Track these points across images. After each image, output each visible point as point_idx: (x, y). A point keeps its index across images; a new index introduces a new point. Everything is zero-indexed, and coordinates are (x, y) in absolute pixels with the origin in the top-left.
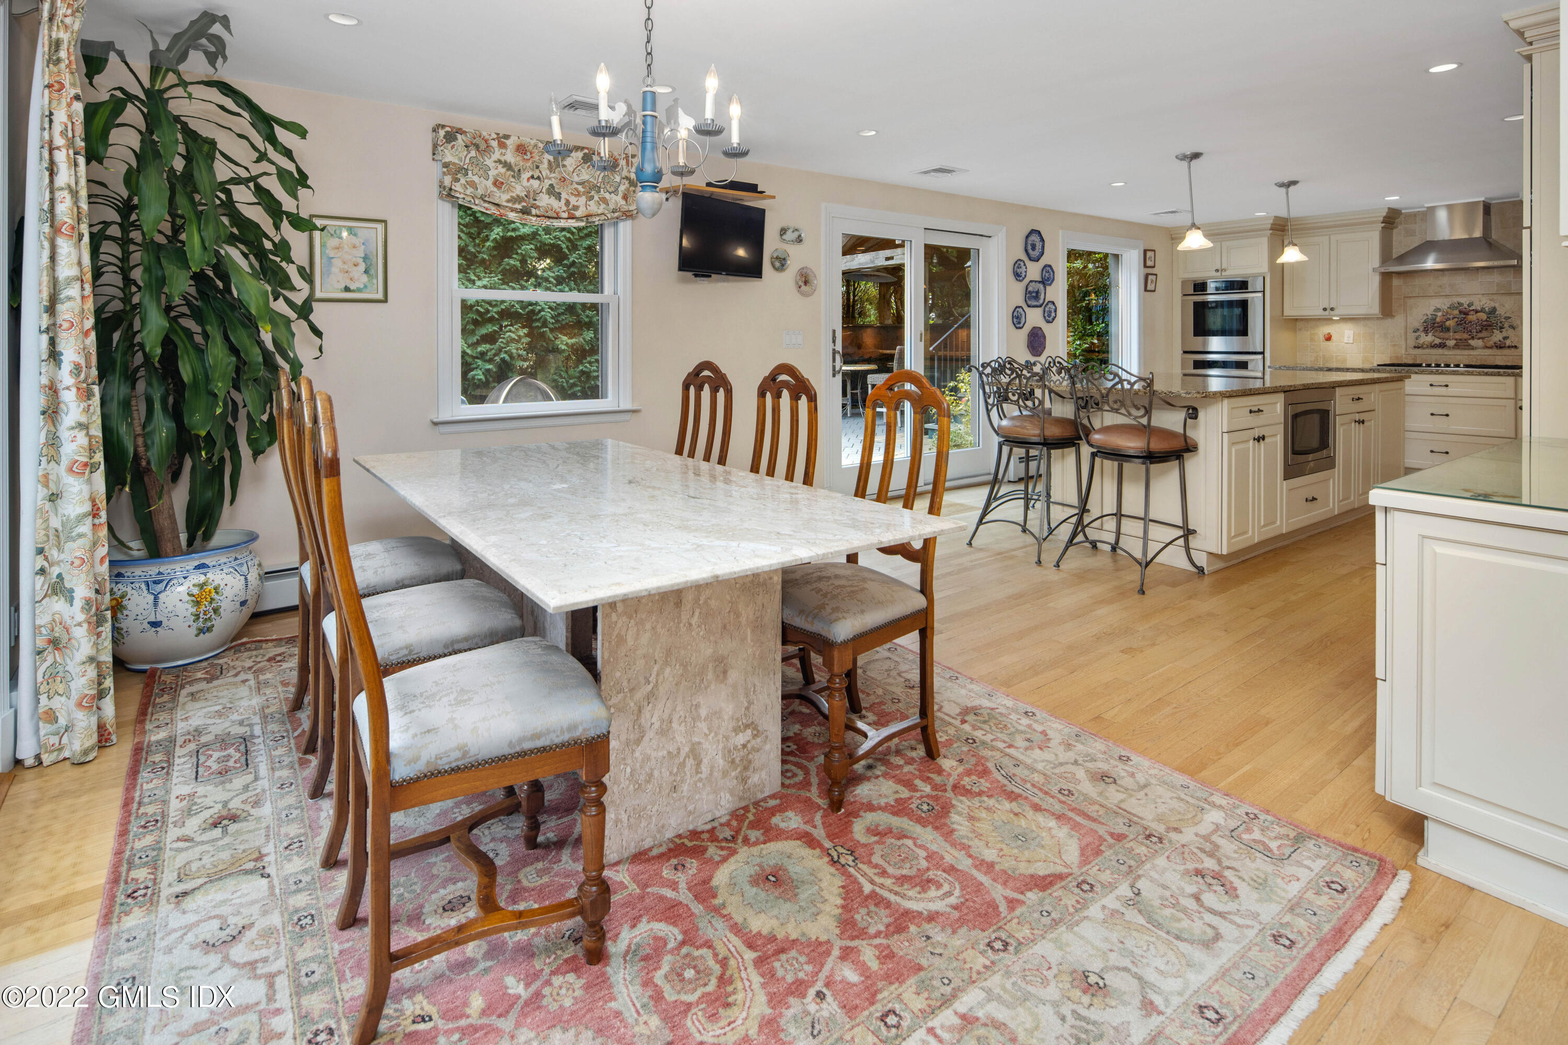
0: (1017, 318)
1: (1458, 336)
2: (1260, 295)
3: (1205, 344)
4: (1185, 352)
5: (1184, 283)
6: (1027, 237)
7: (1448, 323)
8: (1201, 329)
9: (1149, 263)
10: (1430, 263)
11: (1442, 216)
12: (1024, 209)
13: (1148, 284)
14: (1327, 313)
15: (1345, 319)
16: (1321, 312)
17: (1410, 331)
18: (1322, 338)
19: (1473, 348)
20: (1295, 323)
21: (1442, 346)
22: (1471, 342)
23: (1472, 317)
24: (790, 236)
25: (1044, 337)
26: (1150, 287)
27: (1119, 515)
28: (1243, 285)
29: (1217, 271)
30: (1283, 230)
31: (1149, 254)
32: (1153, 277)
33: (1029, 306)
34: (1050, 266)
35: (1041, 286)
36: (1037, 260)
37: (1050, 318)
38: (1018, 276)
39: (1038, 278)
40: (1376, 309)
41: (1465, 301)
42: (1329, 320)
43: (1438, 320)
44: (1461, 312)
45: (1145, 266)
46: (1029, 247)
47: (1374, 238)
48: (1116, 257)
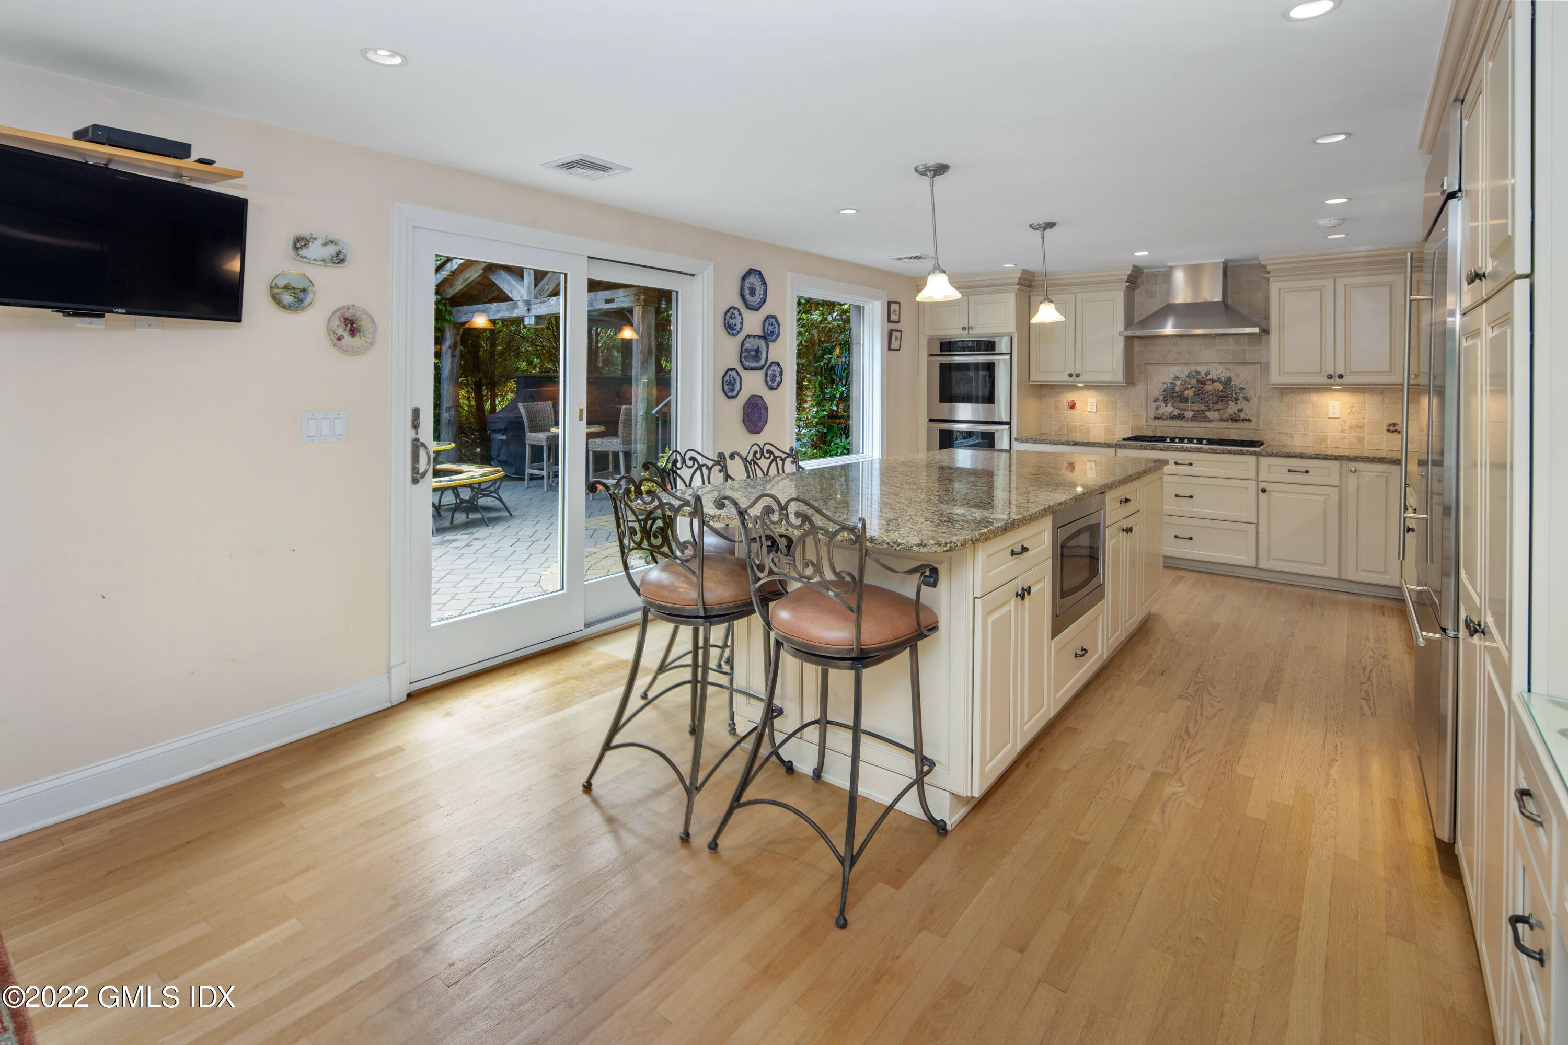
0: (729, 384)
1: (1195, 407)
2: (1007, 357)
3: (952, 411)
4: (931, 420)
5: (931, 340)
6: (744, 278)
7: (1186, 393)
8: (948, 395)
9: (894, 318)
10: (1169, 329)
11: (1179, 277)
12: (738, 241)
13: (892, 341)
14: (1072, 379)
15: (1089, 386)
16: (1066, 378)
17: (1151, 400)
18: (1066, 406)
19: (1210, 421)
20: (1044, 390)
21: (1181, 417)
22: (1208, 414)
23: (1209, 387)
24: (315, 250)
25: (766, 408)
26: (895, 345)
27: (823, 722)
28: (989, 346)
29: (964, 328)
30: (1030, 286)
31: (894, 307)
32: (898, 334)
33: (745, 368)
34: (774, 317)
35: (762, 343)
36: (757, 309)
37: (773, 383)
38: (730, 329)
39: (759, 332)
40: (1119, 377)
41: (1202, 370)
42: (1073, 387)
43: (1177, 389)
44: (1198, 381)
45: (889, 321)
46: (747, 292)
47: (1119, 297)
48: (859, 309)
